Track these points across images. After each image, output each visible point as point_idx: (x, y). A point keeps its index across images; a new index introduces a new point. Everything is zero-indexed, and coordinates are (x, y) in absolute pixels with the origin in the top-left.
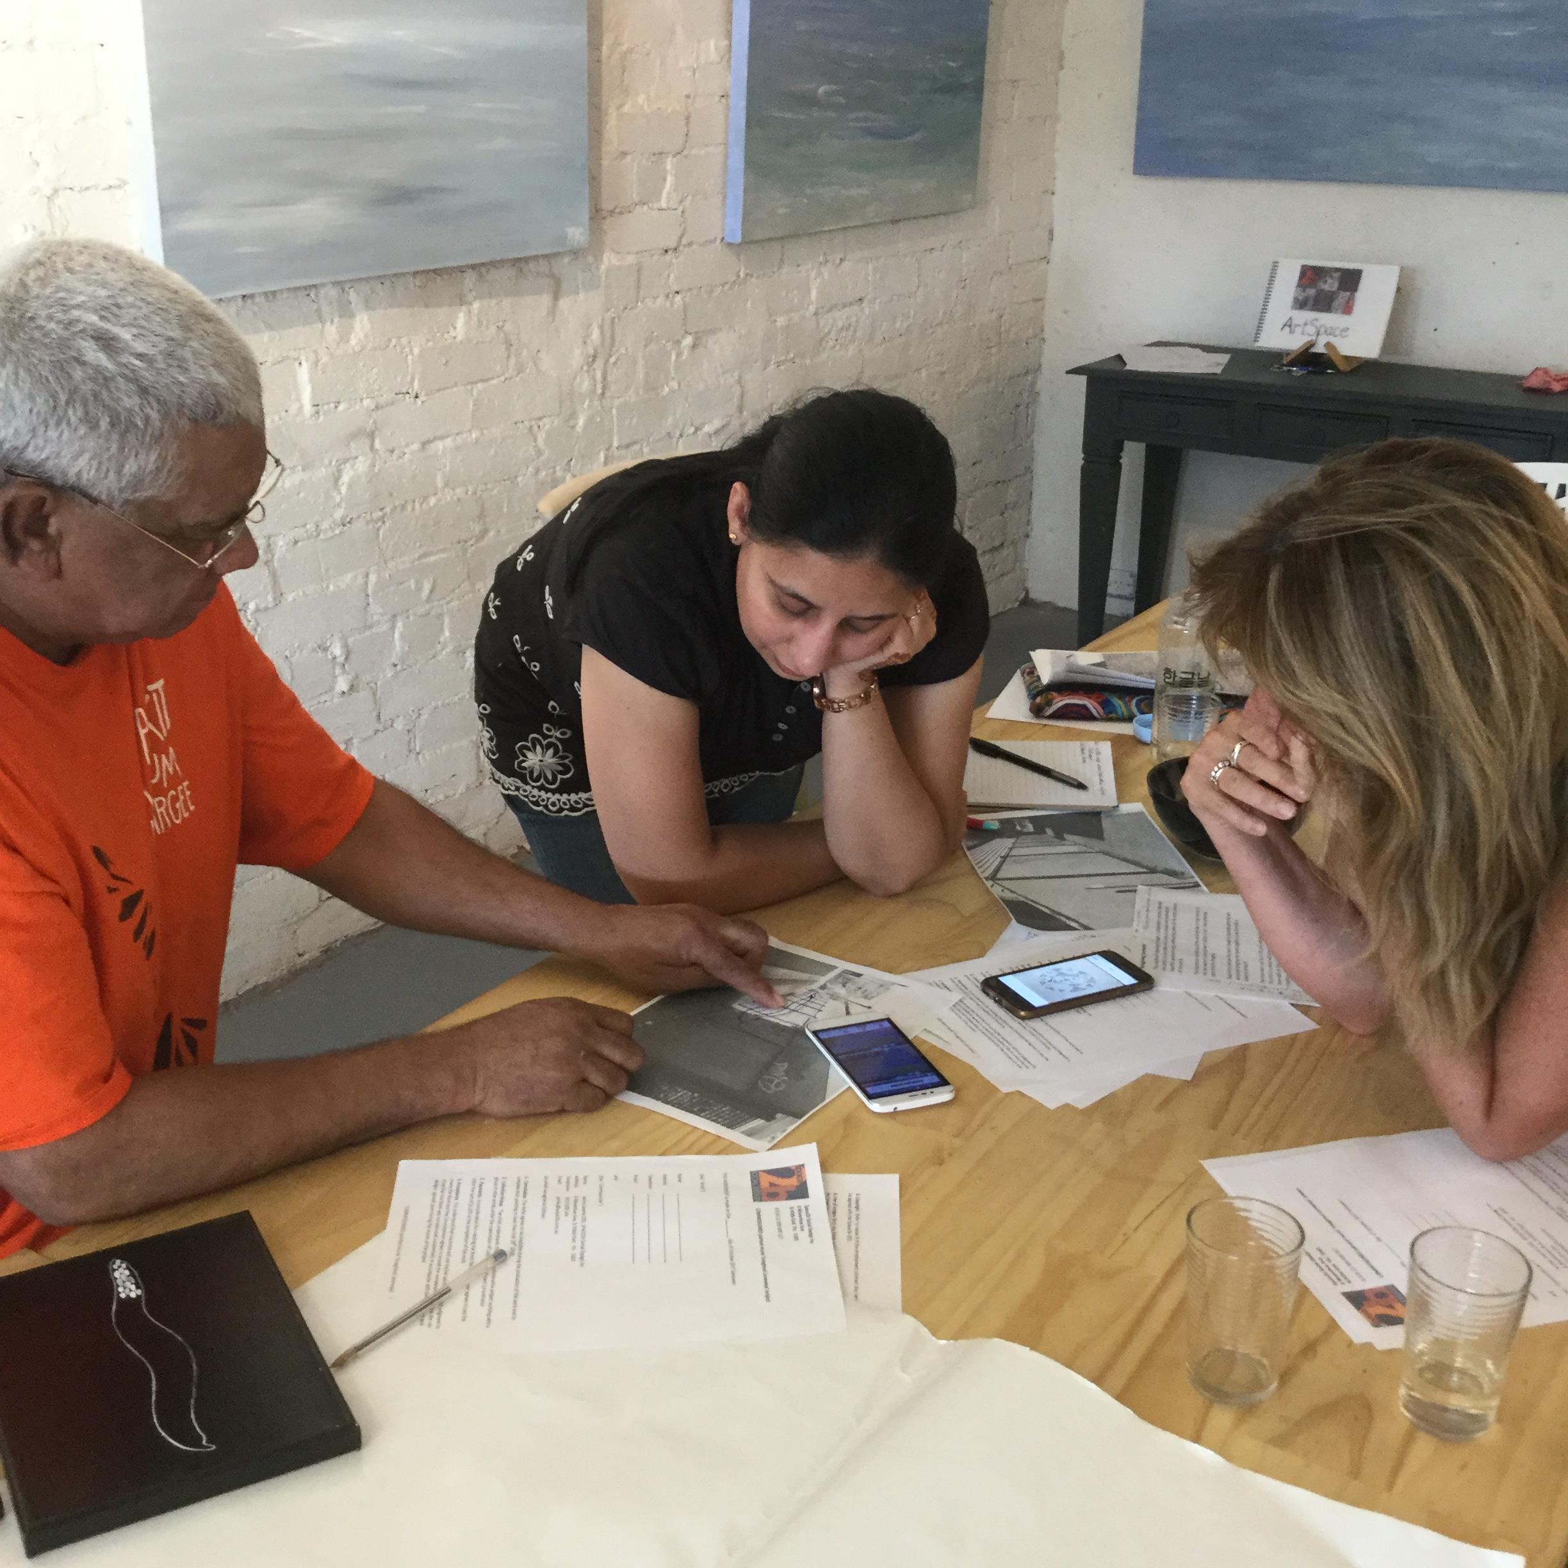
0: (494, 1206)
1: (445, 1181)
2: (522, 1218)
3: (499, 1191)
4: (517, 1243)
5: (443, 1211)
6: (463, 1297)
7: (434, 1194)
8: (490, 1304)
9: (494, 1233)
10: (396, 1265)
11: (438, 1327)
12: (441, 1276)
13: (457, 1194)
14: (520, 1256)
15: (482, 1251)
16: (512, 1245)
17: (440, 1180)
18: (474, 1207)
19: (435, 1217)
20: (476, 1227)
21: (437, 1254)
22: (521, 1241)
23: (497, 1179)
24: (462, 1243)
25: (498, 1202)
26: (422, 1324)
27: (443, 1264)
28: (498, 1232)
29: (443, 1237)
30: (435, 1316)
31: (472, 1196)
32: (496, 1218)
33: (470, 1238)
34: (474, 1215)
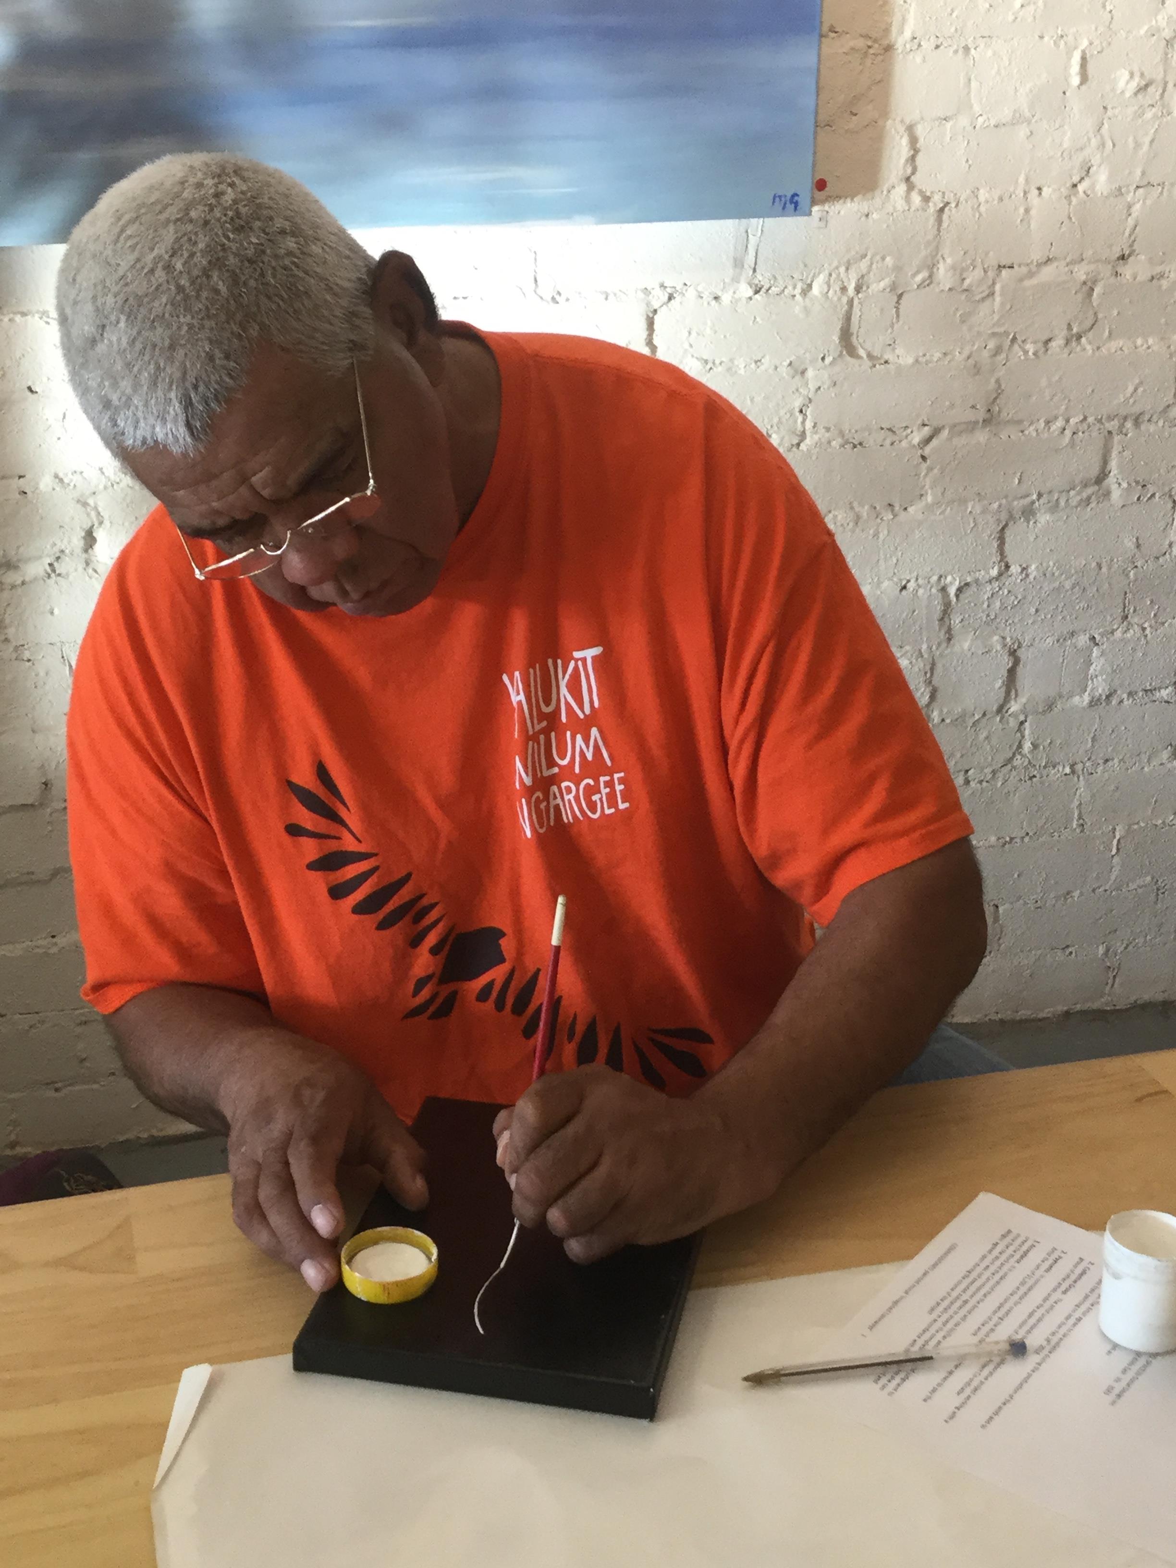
0: (1055, 1290)
1: (1018, 1235)
2: (1079, 1320)
3: (1073, 1277)
4: (1053, 1343)
5: (992, 1269)
6: (943, 1374)
7: (996, 1244)
8: (969, 1397)
9: (1034, 1319)
10: (896, 1303)
11: (890, 1394)
12: (939, 1336)
13: (1022, 1257)
14: (1044, 1360)
15: (1005, 1332)
16: (1045, 1343)
17: (1015, 1232)
18: (1030, 1282)
19: (979, 1270)
20: (1016, 1304)
21: (950, 1312)
22: (1058, 1344)
23: (1081, 1260)
24: (989, 1313)
25: (1063, 1288)
26: (876, 1382)
27: (950, 1326)
28: (1039, 1320)
29: (972, 1296)
30: (898, 1379)
31: (1038, 1267)
32: (1048, 1305)
33: (1002, 1312)
34: (1023, 1289)
